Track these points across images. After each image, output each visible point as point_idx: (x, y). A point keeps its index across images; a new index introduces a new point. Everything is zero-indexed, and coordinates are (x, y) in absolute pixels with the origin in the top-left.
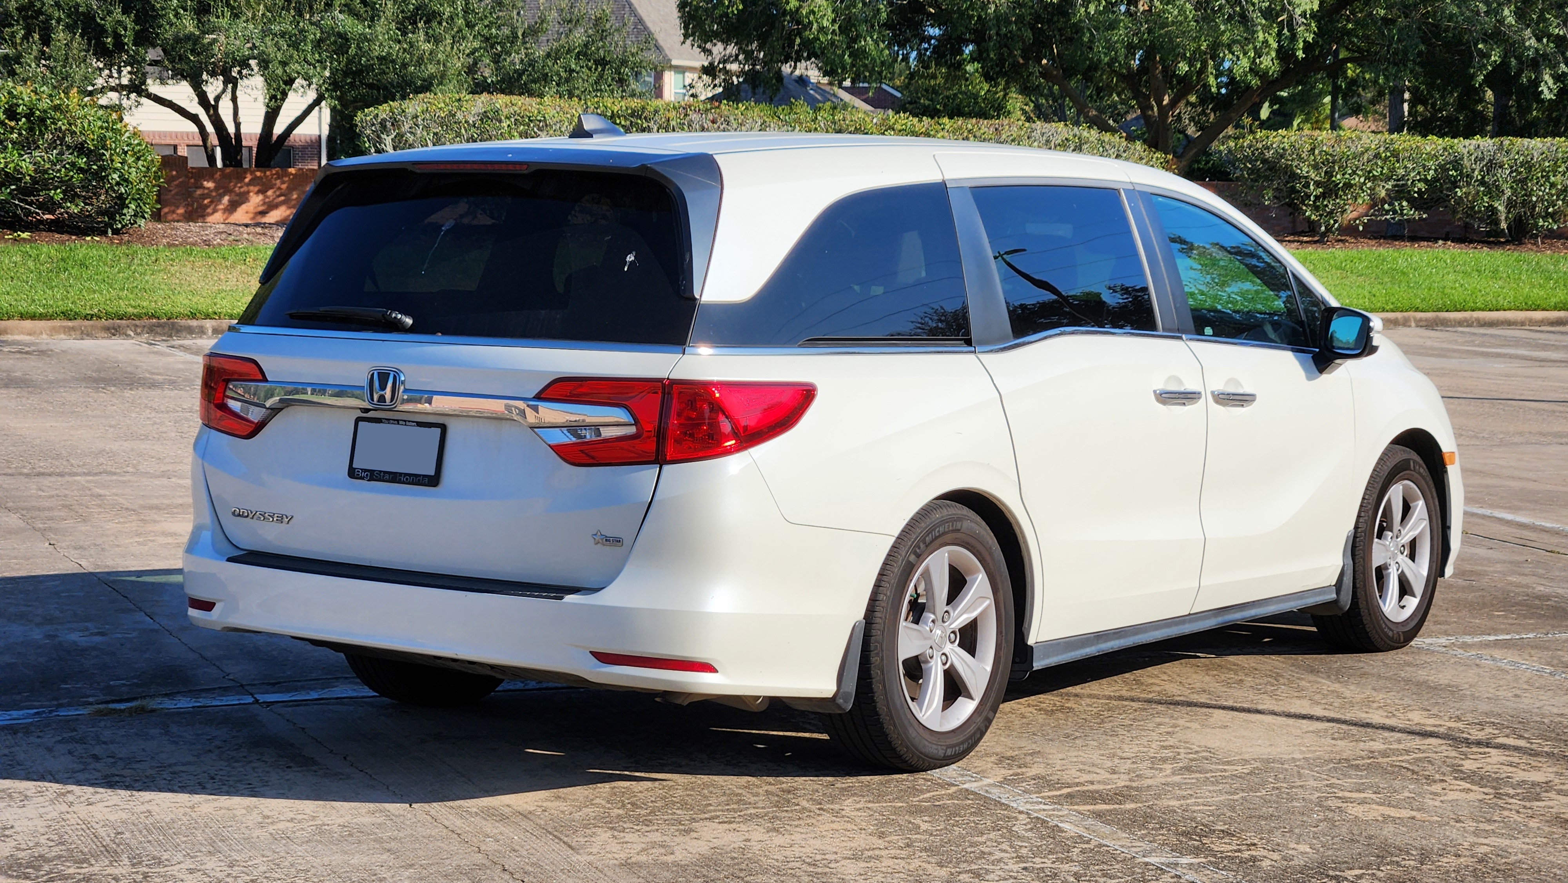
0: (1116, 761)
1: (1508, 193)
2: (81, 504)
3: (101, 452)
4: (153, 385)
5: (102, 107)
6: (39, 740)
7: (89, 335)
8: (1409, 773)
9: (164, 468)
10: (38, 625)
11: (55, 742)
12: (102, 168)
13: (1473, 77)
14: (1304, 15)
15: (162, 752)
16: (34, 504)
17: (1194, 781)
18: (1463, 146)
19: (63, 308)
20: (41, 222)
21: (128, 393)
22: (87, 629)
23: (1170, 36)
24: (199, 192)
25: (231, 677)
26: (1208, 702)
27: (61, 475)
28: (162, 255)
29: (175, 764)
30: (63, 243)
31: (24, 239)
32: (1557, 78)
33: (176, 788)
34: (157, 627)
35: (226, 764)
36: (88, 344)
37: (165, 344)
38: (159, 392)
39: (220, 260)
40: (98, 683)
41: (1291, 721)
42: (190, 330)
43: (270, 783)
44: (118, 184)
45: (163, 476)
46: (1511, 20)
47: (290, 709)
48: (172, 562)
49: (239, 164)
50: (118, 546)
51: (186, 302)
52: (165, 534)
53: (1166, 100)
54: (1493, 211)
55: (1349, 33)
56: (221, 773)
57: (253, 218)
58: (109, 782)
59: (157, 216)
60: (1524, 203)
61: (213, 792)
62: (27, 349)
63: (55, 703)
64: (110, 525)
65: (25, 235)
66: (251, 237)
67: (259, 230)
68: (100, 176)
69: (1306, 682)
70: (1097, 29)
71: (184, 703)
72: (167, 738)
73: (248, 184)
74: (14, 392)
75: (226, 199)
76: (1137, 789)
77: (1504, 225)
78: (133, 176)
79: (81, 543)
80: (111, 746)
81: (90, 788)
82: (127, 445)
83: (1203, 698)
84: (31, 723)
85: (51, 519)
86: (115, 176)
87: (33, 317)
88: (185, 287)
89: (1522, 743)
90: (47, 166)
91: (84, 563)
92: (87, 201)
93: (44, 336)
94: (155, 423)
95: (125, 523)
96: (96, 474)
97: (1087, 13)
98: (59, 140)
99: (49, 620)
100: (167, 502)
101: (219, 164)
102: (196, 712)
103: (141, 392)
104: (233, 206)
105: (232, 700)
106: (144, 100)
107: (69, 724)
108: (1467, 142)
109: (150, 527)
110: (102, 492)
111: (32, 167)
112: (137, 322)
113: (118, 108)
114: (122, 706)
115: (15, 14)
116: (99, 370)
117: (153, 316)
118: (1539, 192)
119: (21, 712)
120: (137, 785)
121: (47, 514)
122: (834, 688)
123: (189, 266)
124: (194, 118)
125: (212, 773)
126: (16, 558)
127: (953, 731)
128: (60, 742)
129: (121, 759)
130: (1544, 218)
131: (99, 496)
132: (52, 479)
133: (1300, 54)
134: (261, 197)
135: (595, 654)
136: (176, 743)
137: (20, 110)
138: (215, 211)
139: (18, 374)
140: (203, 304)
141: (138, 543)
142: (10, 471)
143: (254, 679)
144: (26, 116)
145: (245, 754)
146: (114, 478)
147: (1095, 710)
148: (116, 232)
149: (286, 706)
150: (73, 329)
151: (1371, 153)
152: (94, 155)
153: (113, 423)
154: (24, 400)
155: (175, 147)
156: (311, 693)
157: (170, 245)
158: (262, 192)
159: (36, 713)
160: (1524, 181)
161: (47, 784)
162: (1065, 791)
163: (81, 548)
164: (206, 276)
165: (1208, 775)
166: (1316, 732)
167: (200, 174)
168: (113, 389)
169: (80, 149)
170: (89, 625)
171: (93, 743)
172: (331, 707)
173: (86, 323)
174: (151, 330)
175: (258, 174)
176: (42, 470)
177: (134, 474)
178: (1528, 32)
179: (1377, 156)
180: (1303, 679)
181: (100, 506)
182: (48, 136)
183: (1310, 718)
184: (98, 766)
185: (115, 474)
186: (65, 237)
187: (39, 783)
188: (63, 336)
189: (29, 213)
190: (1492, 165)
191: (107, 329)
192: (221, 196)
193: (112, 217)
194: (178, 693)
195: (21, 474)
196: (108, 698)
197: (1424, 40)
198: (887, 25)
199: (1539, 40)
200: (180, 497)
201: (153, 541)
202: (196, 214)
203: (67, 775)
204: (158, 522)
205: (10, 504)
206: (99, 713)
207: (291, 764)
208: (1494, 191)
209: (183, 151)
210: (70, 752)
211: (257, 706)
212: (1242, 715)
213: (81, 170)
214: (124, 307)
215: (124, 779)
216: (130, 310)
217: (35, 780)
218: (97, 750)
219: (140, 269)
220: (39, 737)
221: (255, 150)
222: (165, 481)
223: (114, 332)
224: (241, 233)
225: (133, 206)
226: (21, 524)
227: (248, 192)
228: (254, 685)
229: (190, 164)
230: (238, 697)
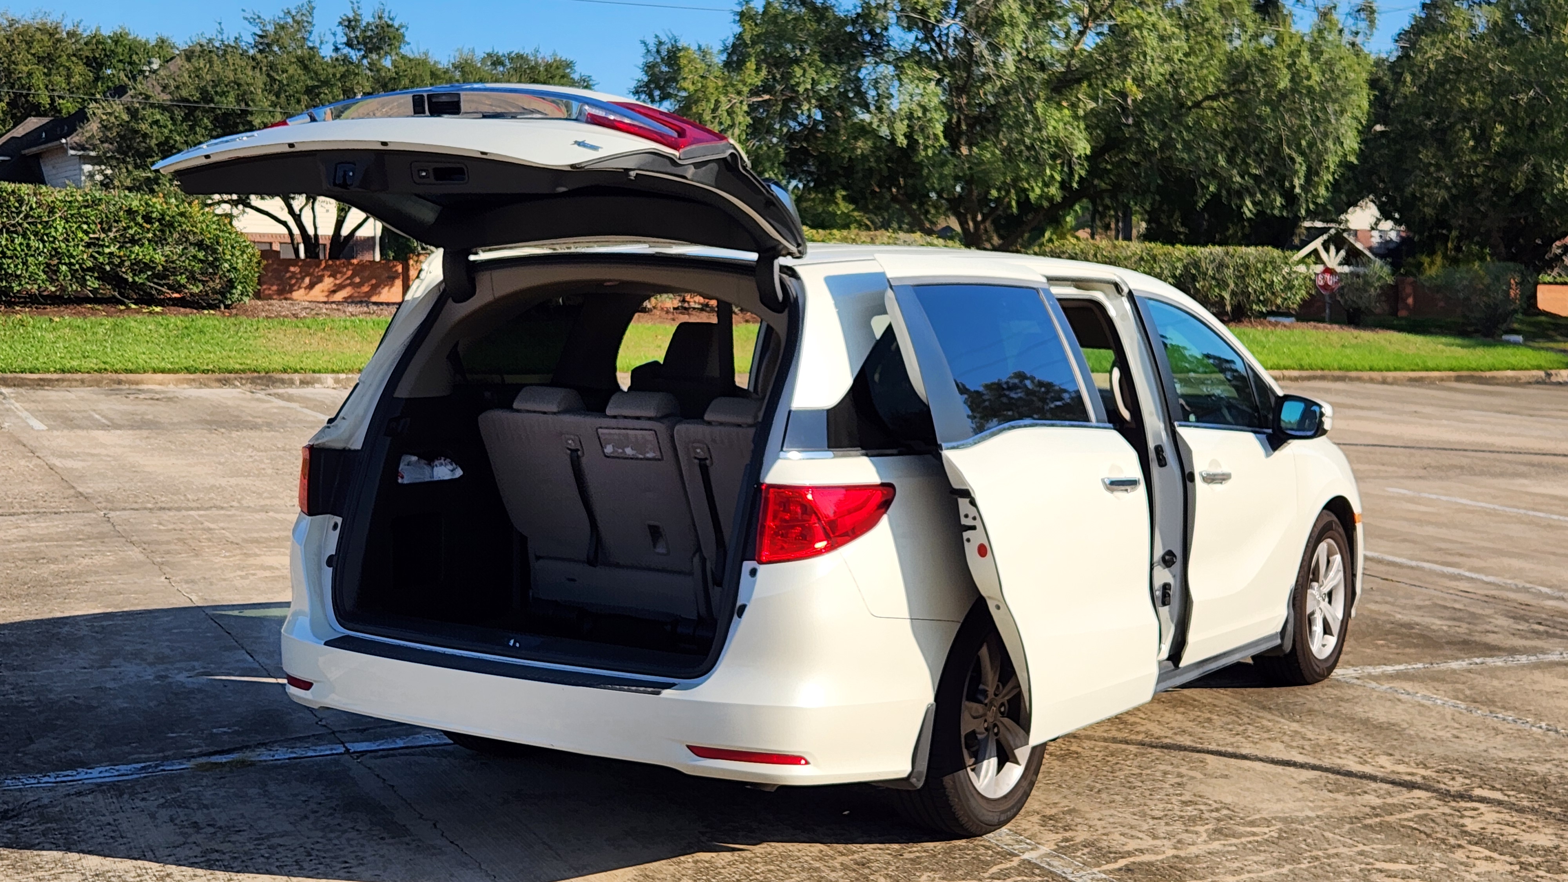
0: (1151, 822)
1: (1232, 285)
2: (194, 538)
3: (213, 487)
4: (255, 427)
5: (217, 215)
6: (142, 804)
7: (207, 385)
8: (1423, 836)
9: (263, 503)
10: (151, 664)
11: (158, 807)
12: (216, 259)
13: (1196, 203)
14: (1080, 157)
15: (260, 818)
16: (154, 537)
17: (1234, 848)
18: (1201, 252)
19: (186, 365)
20: (170, 299)
21: (234, 434)
22: (194, 669)
23: (986, 172)
24: (288, 275)
25: (324, 723)
26: (1194, 745)
27: (179, 509)
28: (261, 325)
29: (272, 835)
30: (186, 315)
31: (157, 313)
32: (1254, 203)
33: (274, 869)
34: (256, 666)
35: (321, 834)
36: (205, 392)
37: (263, 392)
38: (258, 433)
39: (306, 329)
40: (202, 731)
41: (1279, 769)
42: (283, 381)
43: (365, 861)
44: (229, 271)
45: (262, 511)
46: (1222, 163)
47: (378, 761)
48: (270, 596)
49: (317, 256)
50: (225, 580)
51: (280, 360)
52: (264, 568)
53: (979, 218)
54: (1223, 298)
55: (1108, 172)
56: (317, 846)
57: (327, 296)
58: (208, 860)
59: (258, 295)
60: (1243, 293)
61: (311, 874)
62: (157, 396)
63: (161, 755)
64: (217, 560)
65: (158, 309)
66: (328, 312)
67: (334, 306)
68: (215, 265)
69: (1267, 719)
70: (933, 166)
71: (282, 754)
72: (266, 799)
73: (323, 270)
74: (145, 433)
75: (307, 280)
76: (1188, 860)
77: (1228, 308)
78: (240, 266)
79: (192, 577)
80: (212, 810)
81: (190, 869)
82: (233, 481)
83: (1187, 741)
84: (137, 780)
85: (168, 552)
86: (226, 265)
87: (163, 371)
88: (279, 349)
89: (1498, 795)
90: (175, 257)
91: (194, 598)
92: (204, 283)
93: (171, 386)
94: (255, 460)
95: (230, 557)
96: (207, 509)
97: (927, 155)
98: (184, 238)
99: (161, 659)
100: (265, 535)
101: (302, 255)
102: (292, 765)
103: (245, 433)
104: (311, 286)
105: (325, 750)
106: (248, 210)
107: (172, 781)
108: (1202, 249)
109: (251, 561)
110: (212, 526)
111: (163, 259)
112: (243, 375)
113: (230, 216)
114: (223, 759)
115: (156, 148)
116: (212, 414)
117: (255, 371)
118: (1254, 285)
119: (129, 767)
120: (235, 865)
121: (165, 547)
122: (908, 769)
123: (282, 333)
124: (284, 224)
125: (309, 846)
126: (135, 592)
127: (1005, 797)
128: (162, 806)
129: (220, 828)
130: (1257, 304)
131: (209, 530)
132: (171, 513)
133: (1075, 185)
134: (332, 279)
135: (691, 748)
136: (273, 806)
137: (154, 215)
138: (300, 288)
139: (150, 417)
140: (293, 363)
141: (242, 577)
142: (135, 506)
143: (344, 725)
144: (159, 220)
145: (339, 821)
146: (222, 512)
147: (1100, 754)
148: (227, 307)
149: (376, 758)
150: (194, 380)
151: (1137, 257)
152: (210, 249)
153: (223, 460)
154: (152, 441)
155: (271, 244)
156: (398, 741)
157: (267, 317)
158: (333, 275)
159: (143, 768)
160: (1243, 277)
161: (147, 864)
162: (1122, 863)
163: (193, 581)
164: (294, 341)
165: (1244, 840)
166: (1309, 782)
167: (289, 262)
168: (223, 430)
169: (200, 245)
170: (196, 664)
171: (195, 806)
172: (416, 758)
173: (204, 376)
174: (253, 381)
175: (330, 262)
176: (163, 505)
177: (237, 509)
178: (1235, 172)
179: (1142, 259)
180: (1262, 718)
181: (209, 540)
182: (176, 236)
183: (1294, 764)
184: (199, 838)
185: (222, 508)
186: (188, 310)
187: (140, 863)
188: (186, 386)
189: (160, 292)
190: (1221, 266)
191: (219, 381)
192: (303, 278)
193: (223, 295)
194: (275, 742)
195: (145, 509)
196: (211, 749)
197: (1162, 177)
198: (784, 164)
199: (1243, 177)
200: (277, 530)
201: (254, 575)
202: (285, 291)
203: (167, 852)
204: (258, 555)
205: (134, 539)
206: (200, 767)
207: (385, 835)
208: (1222, 284)
209: (276, 247)
210: (172, 820)
211: (347, 756)
212: (1233, 761)
213: (201, 261)
214: (233, 364)
215: (224, 857)
216: (237, 366)
217: (136, 859)
218: (199, 817)
219: (245, 335)
220: (143, 799)
221: (328, 246)
222: (263, 515)
223: (224, 382)
224: (321, 308)
225: (239, 287)
226: (141, 557)
227: (323, 276)
228: (345, 732)
229: (282, 256)
230: (330, 746)
